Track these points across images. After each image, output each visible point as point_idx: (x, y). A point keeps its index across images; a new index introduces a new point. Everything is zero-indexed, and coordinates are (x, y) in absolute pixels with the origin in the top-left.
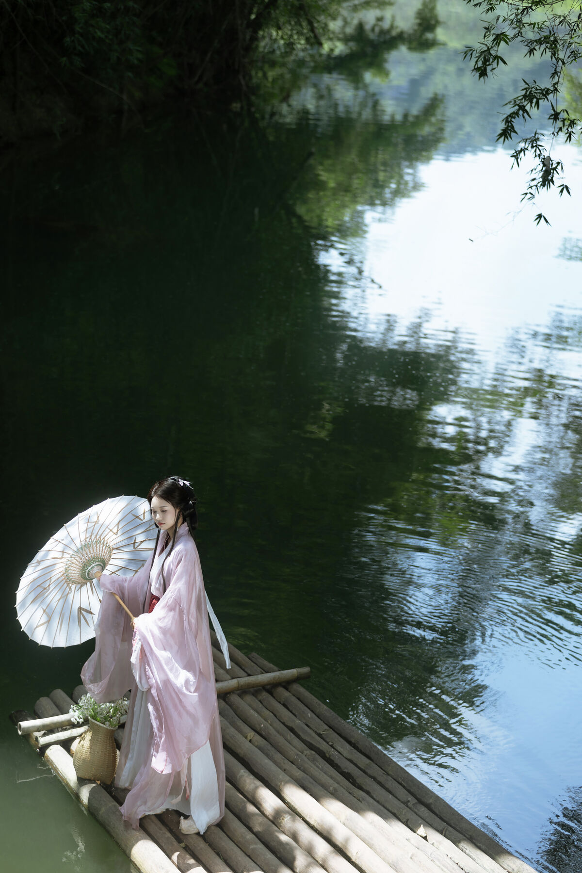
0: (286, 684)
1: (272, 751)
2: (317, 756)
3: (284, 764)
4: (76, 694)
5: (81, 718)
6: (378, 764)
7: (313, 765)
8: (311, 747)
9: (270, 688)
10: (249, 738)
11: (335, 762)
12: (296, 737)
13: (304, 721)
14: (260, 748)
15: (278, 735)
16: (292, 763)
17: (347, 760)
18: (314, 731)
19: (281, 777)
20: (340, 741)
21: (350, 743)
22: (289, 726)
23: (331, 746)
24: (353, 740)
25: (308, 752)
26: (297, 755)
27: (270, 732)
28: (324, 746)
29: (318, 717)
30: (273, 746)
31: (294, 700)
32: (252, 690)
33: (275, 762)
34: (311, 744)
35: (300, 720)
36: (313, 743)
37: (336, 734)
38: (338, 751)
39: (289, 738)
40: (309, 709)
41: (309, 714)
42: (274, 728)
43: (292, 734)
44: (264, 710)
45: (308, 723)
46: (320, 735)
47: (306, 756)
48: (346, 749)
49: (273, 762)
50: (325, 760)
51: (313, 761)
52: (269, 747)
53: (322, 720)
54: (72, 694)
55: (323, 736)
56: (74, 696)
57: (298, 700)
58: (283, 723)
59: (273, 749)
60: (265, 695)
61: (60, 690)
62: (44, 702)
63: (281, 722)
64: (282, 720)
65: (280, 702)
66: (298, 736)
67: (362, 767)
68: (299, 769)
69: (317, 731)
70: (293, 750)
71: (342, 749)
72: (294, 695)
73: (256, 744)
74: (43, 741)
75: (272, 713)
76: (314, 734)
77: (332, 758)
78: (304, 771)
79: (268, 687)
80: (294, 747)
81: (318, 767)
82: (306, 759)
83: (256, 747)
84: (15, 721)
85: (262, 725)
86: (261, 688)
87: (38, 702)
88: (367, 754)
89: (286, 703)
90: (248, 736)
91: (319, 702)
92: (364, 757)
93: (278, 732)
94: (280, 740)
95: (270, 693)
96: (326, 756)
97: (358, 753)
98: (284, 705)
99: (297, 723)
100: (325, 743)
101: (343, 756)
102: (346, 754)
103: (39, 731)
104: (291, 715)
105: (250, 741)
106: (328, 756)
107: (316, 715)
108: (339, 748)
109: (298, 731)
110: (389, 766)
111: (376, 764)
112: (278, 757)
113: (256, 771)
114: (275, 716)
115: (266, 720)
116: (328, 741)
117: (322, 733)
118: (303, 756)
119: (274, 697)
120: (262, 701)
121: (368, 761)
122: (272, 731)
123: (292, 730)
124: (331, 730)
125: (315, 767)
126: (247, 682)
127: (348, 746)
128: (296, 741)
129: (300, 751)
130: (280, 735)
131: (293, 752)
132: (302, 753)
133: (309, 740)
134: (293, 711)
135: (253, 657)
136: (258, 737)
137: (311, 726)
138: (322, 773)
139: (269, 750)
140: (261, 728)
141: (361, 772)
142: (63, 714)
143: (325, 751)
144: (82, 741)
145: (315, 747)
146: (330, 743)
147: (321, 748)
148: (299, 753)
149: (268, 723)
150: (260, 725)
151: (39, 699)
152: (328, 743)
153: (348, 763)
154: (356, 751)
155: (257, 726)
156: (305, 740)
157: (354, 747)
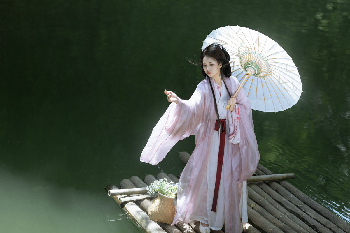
0: (279, 181)
1: (266, 213)
2: (295, 216)
3: (273, 220)
4: (146, 179)
5: (153, 192)
6: (333, 222)
7: (291, 221)
8: (291, 212)
9: (268, 183)
10: (252, 206)
11: (306, 220)
12: (281, 206)
13: (288, 199)
14: (258, 212)
15: (271, 205)
16: (278, 219)
17: (313, 219)
18: (294, 204)
19: (270, 226)
20: (310, 210)
21: (316, 211)
22: (279, 201)
23: (304, 212)
24: (318, 210)
25: (289, 214)
26: (282, 215)
27: (266, 203)
28: (299, 212)
29: (297, 197)
30: (267, 211)
31: (282, 188)
32: (256, 183)
33: (268, 219)
34: (292, 210)
35: (285, 198)
36: (293, 210)
37: (307, 206)
38: (308, 215)
39: (277, 207)
40: (292, 193)
41: (291, 196)
42: (268, 202)
43: (279, 205)
44: (263, 192)
45: (290, 200)
46: (298, 207)
47: (287, 216)
48: (314, 214)
49: (266, 219)
50: (300, 219)
51: (292, 219)
52: (264, 211)
53: (299, 199)
54: (144, 179)
55: (300, 207)
56: (145, 180)
57: (285, 189)
58: (275, 200)
59: (267, 212)
60: (264, 185)
61: (136, 176)
62: (126, 181)
63: (273, 199)
65: (274, 189)
66: (284, 206)
67: (323, 223)
68: (282, 222)
69: (296, 204)
70: (279, 213)
71: (311, 214)
72: (283, 186)
73: (256, 209)
74: (123, 200)
75: (268, 194)
76: (293, 206)
77: (304, 217)
78: (285, 223)
79: (267, 182)
80: (280, 211)
81: (295, 222)
82: (287, 217)
83: (256, 211)
84: (107, 189)
85: (261, 200)
86: (262, 182)
87: (122, 181)
88: (327, 217)
89: (277, 190)
90: (252, 205)
91: (299, 190)
92: (325, 218)
93: (271, 204)
94: (272, 208)
95: (268, 184)
96: (301, 217)
97: (321, 216)
98: (276, 191)
99: (283, 200)
100: (300, 210)
101: (311, 217)
102: (313, 216)
103: (121, 195)
104: (279, 195)
105: (253, 208)
106: (302, 217)
107: (296, 196)
108: (309, 213)
109: (283, 204)
110: (340, 223)
111: (332, 222)
112: (270, 216)
114: (270, 196)
115: (263, 197)
116: (302, 209)
117: (299, 205)
118: (286, 216)
119: (270, 187)
120: (262, 188)
121: (327, 220)
123: (280, 203)
124: (305, 204)
125: (293, 222)
126: (253, 179)
127: (315, 212)
128: (282, 209)
129: (284, 214)
131: (279, 214)
132: (285, 214)
133: (290, 208)
134: (282, 194)
136: (257, 207)
137: (292, 202)
138: (297, 225)
139: (264, 213)
140: (260, 202)
141: (322, 226)
142: (137, 188)
143: (300, 214)
144: (153, 203)
145: (294, 212)
146: (304, 211)
147: (297, 213)
148: (283, 214)
149: (265, 199)
150: (259, 200)
151: (123, 180)
152: (302, 210)
153: (314, 220)
154: (320, 215)
155: (258, 200)
156: (288, 208)
157: (318, 213)
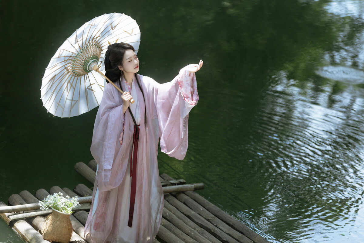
1: (174, 228)
2: (205, 231)
3: (181, 235)
4: (38, 193)
5: (46, 208)
6: (248, 237)
7: (201, 236)
8: (201, 226)
11: (218, 235)
12: (191, 221)
13: (198, 212)
16: (187, 235)
17: (225, 234)
18: (204, 217)
19: (178, 242)
20: (222, 224)
21: (229, 225)
22: (187, 215)
23: (216, 226)
24: (231, 223)
25: (199, 229)
26: (191, 230)
27: (173, 218)
28: (210, 226)
29: (208, 210)
30: (174, 225)
31: (191, 200)
33: (175, 234)
34: (201, 225)
35: (195, 211)
36: (203, 224)
37: (219, 220)
38: (220, 229)
39: (186, 221)
40: (202, 206)
41: (201, 209)
42: (176, 215)
43: (188, 219)
44: (170, 205)
45: (200, 214)
46: (208, 220)
47: (197, 231)
48: (226, 228)
49: (174, 234)
50: (211, 234)
51: (202, 234)
52: (172, 225)
53: (210, 212)
54: (36, 193)
55: (210, 220)
56: (36, 195)
57: (194, 201)
58: (183, 213)
59: (174, 227)
60: (171, 198)
61: (26, 191)
62: (15, 197)
63: (181, 212)
64: (182, 211)
65: (181, 202)
66: (193, 220)
67: (237, 238)
68: (192, 238)
69: (206, 218)
70: (188, 228)
71: (223, 228)
72: (191, 198)
74: (12, 217)
75: (176, 207)
76: (203, 219)
77: (215, 232)
78: (195, 239)
79: (174, 193)
80: (189, 226)
81: (205, 237)
82: (197, 233)
85: (168, 214)
86: (168, 194)
87: (11, 197)
88: (241, 231)
91: (209, 202)
92: (238, 233)
93: (179, 218)
94: (181, 222)
95: (175, 196)
96: (212, 232)
97: (234, 230)
98: (184, 203)
99: (192, 213)
100: (211, 224)
101: (224, 232)
102: (225, 230)
103: (10, 212)
104: (188, 208)
106: (213, 232)
107: (206, 208)
108: (221, 227)
109: (193, 218)
110: (255, 237)
111: (247, 237)
112: (178, 231)
113: (162, 238)
114: (178, 209)
115: (170, 211)
116: (213, 223)
117: (209, 219)
118: (195, 231)
119: (177, 199)
120: (168, 201)
121: (241, 235)
122: (175, 217)
123: (189, 217)
124: (216, 217)
125: (203, 237)
127: (227, 226)
128: (191, 223)
129: (193, 229)
130: (180, 219)
131: (188, 229)
132: (195, 229)
133: (200, 223)
134: (191, 207)
135: (164, 176)
137: (202, 215)
138: (208, 241)
139: (171, 227)
140: (167, 215)
141: (236, 241)
142: (28, 204)
143: (211, 229)
144: (47, 220)
145: (204, 226)
146: (215, 225)
147: (208, 227)
149: (172, 213)
151: (11, 195)
152: (213, 224)
153: (227, 235)
154: (233, 229)
156: (198, 223)
157: (231, 227)
